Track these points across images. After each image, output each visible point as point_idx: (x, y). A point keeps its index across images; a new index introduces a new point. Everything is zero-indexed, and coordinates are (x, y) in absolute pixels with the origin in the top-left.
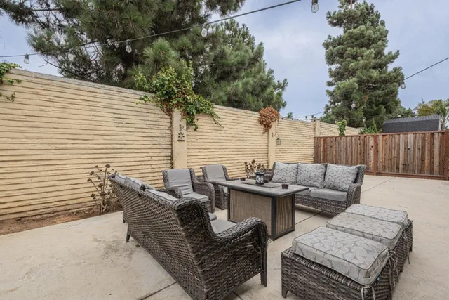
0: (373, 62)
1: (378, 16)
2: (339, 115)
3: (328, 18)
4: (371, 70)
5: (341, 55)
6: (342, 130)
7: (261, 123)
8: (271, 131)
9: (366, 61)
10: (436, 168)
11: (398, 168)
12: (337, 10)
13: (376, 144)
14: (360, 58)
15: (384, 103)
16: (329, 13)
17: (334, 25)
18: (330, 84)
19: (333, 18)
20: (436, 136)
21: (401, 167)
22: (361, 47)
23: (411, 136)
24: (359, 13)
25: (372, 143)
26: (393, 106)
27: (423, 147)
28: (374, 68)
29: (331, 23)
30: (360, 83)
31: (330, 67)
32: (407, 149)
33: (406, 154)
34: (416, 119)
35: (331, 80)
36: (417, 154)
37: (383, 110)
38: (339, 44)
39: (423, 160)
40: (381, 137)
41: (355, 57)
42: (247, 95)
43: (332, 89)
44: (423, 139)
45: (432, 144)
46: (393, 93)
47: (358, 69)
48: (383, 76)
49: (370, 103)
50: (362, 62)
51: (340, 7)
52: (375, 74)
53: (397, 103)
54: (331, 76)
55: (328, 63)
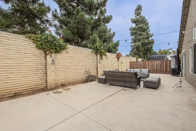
0: (146, 37)
1: (146, 20)
2: (135, 54)
3: (131, 20)
4: (145, 39)
5: (135, 33)
6: (137, 59)
7: (117, 57)
8: (119, 60)
9: (143, 37)
10: (164, 71)
11: (154, 71)
12: (134, 18)
13: (149, 64)
14: (141, 35)
15: (148, 50)
16: (131, 19)
17: (133, 23)
18: (132, 43)
19: (133, 21)
20: (164, 61)
21: (155, 70)
22: (142, 32)
23: (158, 61)
24: (141, 19)
25: (147, 63)
26: (151, 51)
27: (161, 65)
28: (146, 38)
29: (132, 22)
30: (142, 44)
31: (132, 37)
32: (157, 65)
33: (157, 67)
34: (159, 55)
35: (132, 41)
36: (160, 67)
37: (149, 52)
38: (135, 30)
39: (161, 68)
40: (150, 62)
41: (140, 35)
42: (113, 49)
43: (132, 44)
44: (161, 63)
45: (163, 64)
46: (152, 47)
47: (141, 39)
48: (148, 41)
49: (144, 50)
50: (142, 37)
51: (135, 17)
52: (146, 41)
53: (152, 50)
54: (132, 40)
55: (131, 36)
